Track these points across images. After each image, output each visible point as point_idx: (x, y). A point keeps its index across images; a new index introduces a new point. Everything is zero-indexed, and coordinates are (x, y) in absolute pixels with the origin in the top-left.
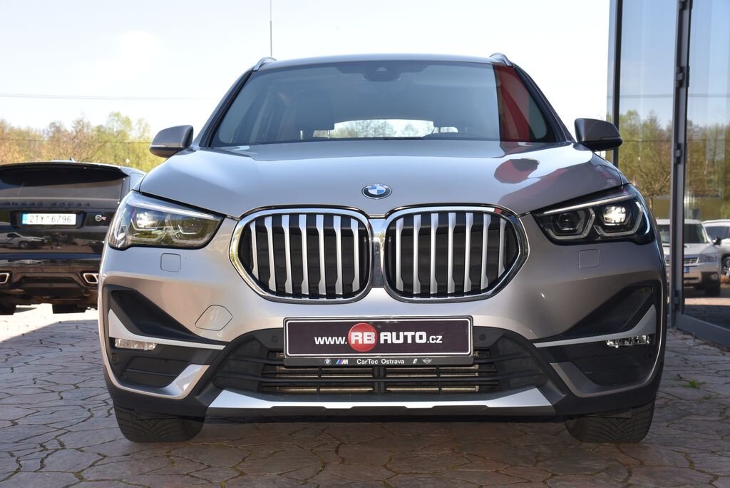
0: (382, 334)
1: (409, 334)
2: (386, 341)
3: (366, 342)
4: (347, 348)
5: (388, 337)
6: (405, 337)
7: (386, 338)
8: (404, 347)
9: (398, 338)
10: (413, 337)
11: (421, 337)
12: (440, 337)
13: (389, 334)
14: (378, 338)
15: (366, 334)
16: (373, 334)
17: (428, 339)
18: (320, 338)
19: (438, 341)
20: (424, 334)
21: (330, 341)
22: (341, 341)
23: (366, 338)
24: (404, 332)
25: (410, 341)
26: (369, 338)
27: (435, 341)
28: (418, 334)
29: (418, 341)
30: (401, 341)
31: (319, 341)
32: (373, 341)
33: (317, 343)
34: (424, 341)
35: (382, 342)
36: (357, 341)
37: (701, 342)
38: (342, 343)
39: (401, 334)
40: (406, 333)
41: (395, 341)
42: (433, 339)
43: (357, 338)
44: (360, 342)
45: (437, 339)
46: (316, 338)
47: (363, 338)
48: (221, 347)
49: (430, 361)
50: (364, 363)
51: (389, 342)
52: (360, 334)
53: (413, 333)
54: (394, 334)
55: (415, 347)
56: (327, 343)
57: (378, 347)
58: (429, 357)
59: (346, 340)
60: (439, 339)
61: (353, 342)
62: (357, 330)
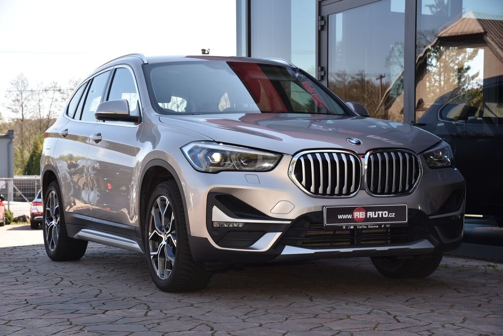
0: (368, 213)
1: (380, 213)
2: (370, 216)
3: (361, 217)
4: (353, 220)
5: (371, 214)
6: (379, 214)
8: (378, 219)
9: (375, 215)
10: (382, 214)
11: (385, 214)
12: (394, 214)
14: (366, 215)
15: (361, 213)
16: (364, 213)
17: (388, 215)
20: (387, 212)
21: (345, 217)
22: (350, 217)
24: (378, 211)
25: (380, 216)
28: (384, 212)
29: (384, 216)
30: (377, 216)
31: (340, 217)
32: (364, 217)
33: (339, 218)
35: (368, 217)
39: (377, 212)
40: (379, 212)
41: (374, 216)
42: (391, 215)
43: (357, 215)
44: (358, 217)
46: (338, 216)
47: (359, 215)
48: (289, 222)
49: (389, 226)
50: (361, 227)
52: (358, 213)
53: (382, 212)
54: (374, 212)
55: (383, 219)
57: (366, 219)
58: (389, 224)
59: (352, 216)
60: (393, 215)
61: (355, 217)
62: (356, 211)
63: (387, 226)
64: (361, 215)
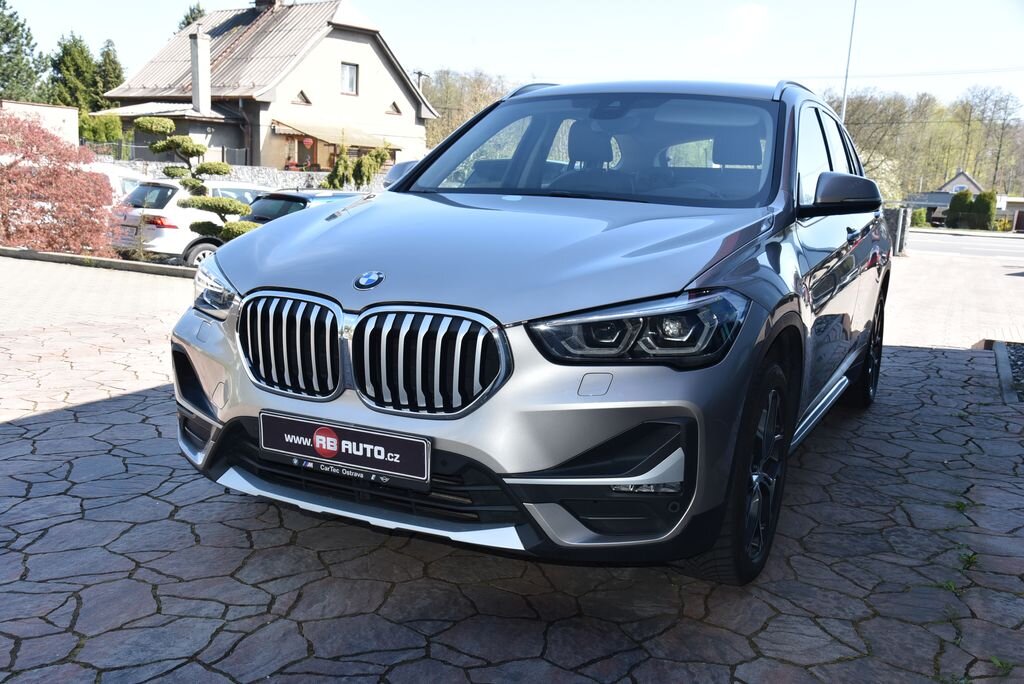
0: (344, 442)
1: (369, 447)
2: (347, 450)
3: (329, 448)
4: (312, 451)
5: (348, 446)
6: (365, 450)
8: (363, 460)
9: (358, 450)
10: (372, 451)
11: (379, 453)
12: (398, 456)
13: (349, 443)
14: (340, 446)
15: (329, 439)
16: (335, 441)
17: (386, 456)
18: (289, 435)
19: (395, 460)
21: (298, 440)
22: (307, 442)
24: (363, 443)
25: (369, 455)
26: (332, 444)
27: (392, 459)
28: (377, 448)
29: (376, 456)
30: (361, 453)
31: (289, 438)
32: (335, 449)
33: (287, 440)
34: (382, 457)
35: (344, 451)
36: (321, 445)
38: (308, 444)
39: (361, 445)
40: (365, 446)
41: (356, 453)
42: (391, 457)
43: (321, 442)
45: (395, 457)
46: (286, 435)
47: (326, 443)
48: (220, 427)
49: (387, 480)
50: (327, 469)
51: (350, 452)
52: (323, 438)
53: (372, 447)
54: (355, 444)
55: (373, 462)
56: (295, 442)
57: (340, 455)
58: (387, 476)
59: (312, 443)
60: (397, 458)
61: (318, 446)
62: (320, 433)
63: (382, 479)
64: (329, 444)
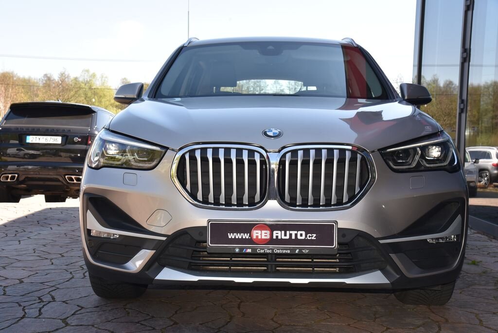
0: (275, 232)
1: (293, 233)
2: (277, 237)
3: (263, 237)
4: (250, 241)
5: (279, 234)
6: (291, 235)
7: (277, 235)
8: (290, 241)
9: (285, 235)
10: (296, 235)
11: (301, 235)
12: (315, 235)
13: (279, 232)
14: (272, 235)
15: (263, 232)
16: (268, 232)
17: (306, 236)
18: (232, 234)
19: (313, 238)
20: (303, 233)
21: (239, 236)
23: (264, 235)
25: (293, 237)
26: (266, 235)
27: (311, 238)
28: (299, 233)
29: (299, 237)
30: (288, 237)
31: (231, 236)
32: (268, 237)
33: (230, 237)
34: (303, 237)
35: (274, 237)
36: (257, 236)
37: (475, 231)
38: (247, 237)
39: (288, 232)
40: (291, 232)
41: (283, 237)
42: (310, 237)
43: (257, 235)
44: (260, 237)
45: (312, 236)
46: (229, 234)
47: (261, 234)
48: (164, 239)
49: (307, 251)
50: (262, 251)
51: (279, 238)
52: (259, 232)
53: (296, 232)
54: (283, 232)
55: (297, 241)
56: (237, 237)
57: (272, 241)
58: (307, 248)
59: (250, 236)
60: (314, 237)
61: (254, 237)
62: (257, 229)
63: (304, 251)
64: (263, 235)
